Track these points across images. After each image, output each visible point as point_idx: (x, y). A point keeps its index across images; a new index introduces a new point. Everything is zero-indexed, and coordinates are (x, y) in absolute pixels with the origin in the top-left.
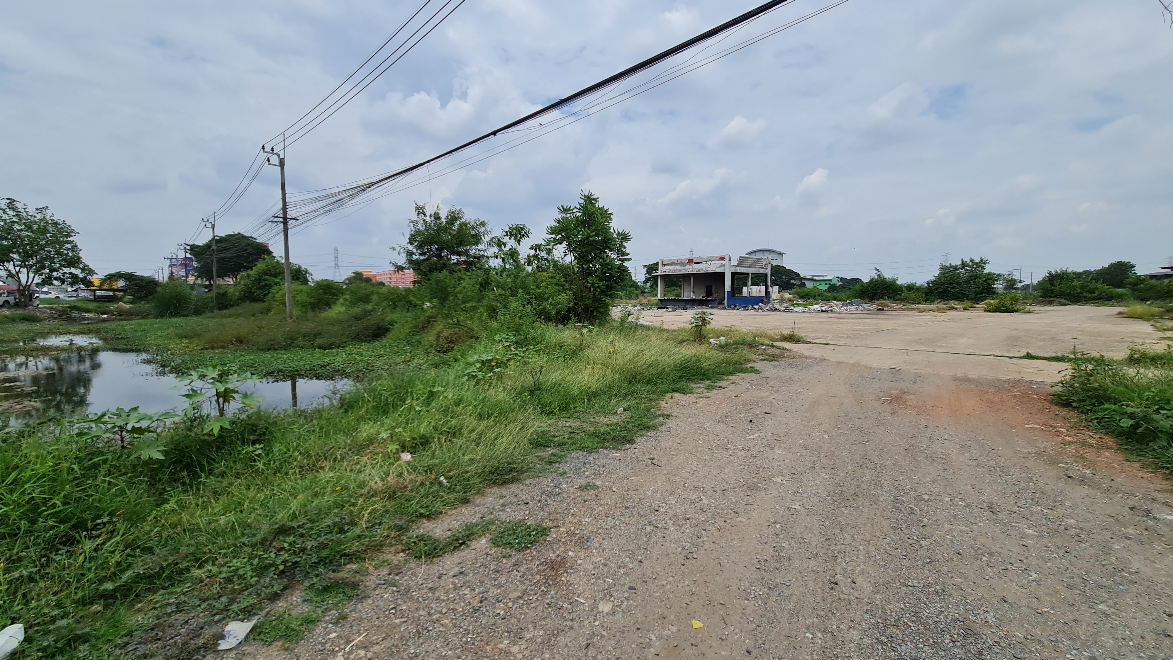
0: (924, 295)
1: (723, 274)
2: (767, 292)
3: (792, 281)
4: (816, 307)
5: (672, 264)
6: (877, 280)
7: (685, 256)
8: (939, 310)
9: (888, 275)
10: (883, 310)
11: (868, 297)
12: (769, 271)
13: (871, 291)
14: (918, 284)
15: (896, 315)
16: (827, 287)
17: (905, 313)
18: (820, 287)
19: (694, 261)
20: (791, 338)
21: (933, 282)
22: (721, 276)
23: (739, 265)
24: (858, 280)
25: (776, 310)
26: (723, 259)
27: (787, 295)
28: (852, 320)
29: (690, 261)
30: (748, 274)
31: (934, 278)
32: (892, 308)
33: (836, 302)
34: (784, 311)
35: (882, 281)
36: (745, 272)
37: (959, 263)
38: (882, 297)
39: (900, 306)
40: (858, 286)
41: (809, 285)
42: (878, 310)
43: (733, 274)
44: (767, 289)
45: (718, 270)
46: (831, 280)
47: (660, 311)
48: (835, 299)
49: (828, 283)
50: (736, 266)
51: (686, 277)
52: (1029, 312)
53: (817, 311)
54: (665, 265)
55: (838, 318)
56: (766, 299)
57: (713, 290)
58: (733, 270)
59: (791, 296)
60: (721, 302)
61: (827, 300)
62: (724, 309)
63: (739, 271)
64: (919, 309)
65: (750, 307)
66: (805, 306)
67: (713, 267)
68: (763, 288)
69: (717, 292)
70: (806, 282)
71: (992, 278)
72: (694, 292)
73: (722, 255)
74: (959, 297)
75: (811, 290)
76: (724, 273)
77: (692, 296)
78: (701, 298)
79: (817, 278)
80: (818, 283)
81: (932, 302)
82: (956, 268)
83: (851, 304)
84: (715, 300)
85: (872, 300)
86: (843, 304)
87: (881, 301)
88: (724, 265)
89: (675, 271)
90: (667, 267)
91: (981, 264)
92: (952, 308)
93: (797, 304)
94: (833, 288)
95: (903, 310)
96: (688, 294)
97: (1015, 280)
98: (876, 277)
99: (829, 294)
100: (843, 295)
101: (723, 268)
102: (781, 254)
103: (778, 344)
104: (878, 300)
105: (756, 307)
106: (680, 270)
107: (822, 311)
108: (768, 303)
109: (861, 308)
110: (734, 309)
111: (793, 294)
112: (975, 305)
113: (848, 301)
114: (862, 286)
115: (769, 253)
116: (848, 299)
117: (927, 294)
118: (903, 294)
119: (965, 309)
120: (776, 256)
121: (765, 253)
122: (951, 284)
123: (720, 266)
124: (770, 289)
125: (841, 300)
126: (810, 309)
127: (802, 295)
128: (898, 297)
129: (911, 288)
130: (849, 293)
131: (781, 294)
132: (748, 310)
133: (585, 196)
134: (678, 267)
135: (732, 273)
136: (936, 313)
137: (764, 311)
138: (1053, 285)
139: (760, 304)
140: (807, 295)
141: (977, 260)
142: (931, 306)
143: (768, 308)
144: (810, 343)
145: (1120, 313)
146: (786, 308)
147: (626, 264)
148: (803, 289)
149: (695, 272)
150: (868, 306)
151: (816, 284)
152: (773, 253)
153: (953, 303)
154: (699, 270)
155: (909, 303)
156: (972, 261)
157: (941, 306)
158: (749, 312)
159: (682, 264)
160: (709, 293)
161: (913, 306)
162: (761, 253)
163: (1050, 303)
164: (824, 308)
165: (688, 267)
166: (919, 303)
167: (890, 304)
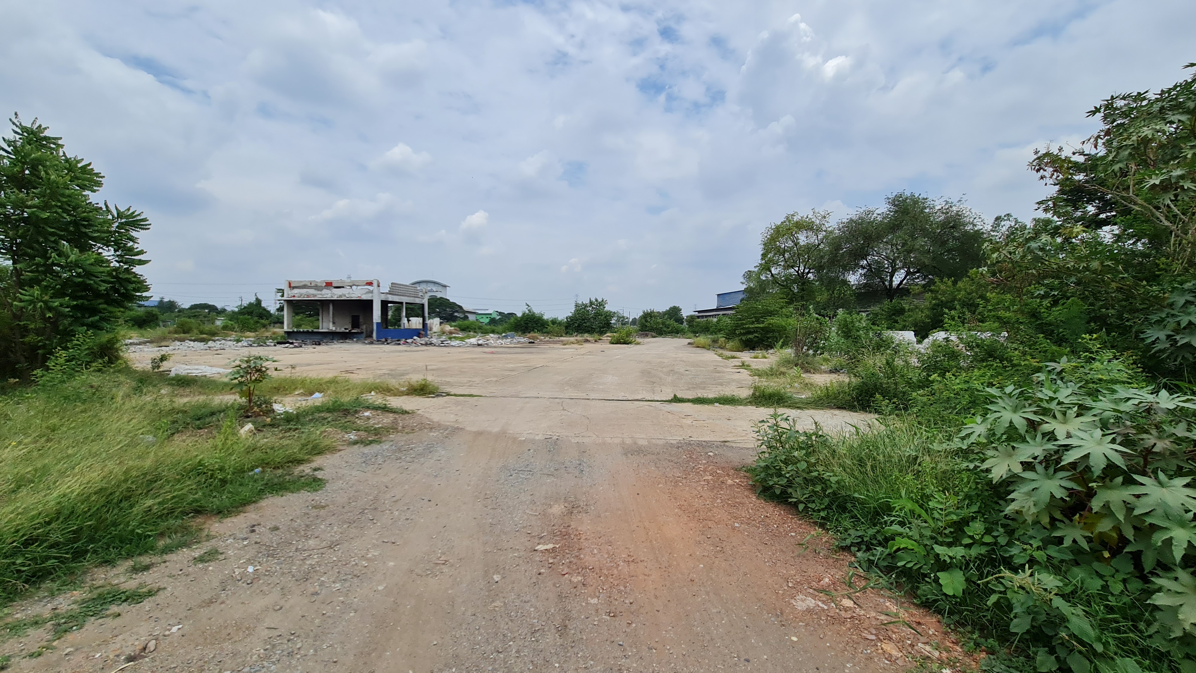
0: (564, 328)
1: (370, 303)
2: (424, 324)
3: (456, 314)
4: (473, 341)
5: (304, 287)
6: (528, 315)
7: (320, 278)
8: (578, 342)
9: (537, 311)
10: (533, 343)
11: (521, 331)
12: (425, 302)
13: (524, 325)
14: (560, 319)
15: (545, 348)
16: (487, 320)
17: (552, 345)
18: (482, 320)
19: (334, 285)
20: (422, 390)
21: (570, 317)
22: (369, 304)
23: (390, 293)
24: (511, 314)
25: (431, 344)
26: (370, 284)
27: (448, 328)
28: (505, 356)
29: (329, 285)
30: (402, 303)
31: (570, 315)
32: (541, 340)
33: (492, 335)
34: (439, 346)
35: (532, 315)
36: (398, 300)
37: (588, 302)
38: (533, 330)
39: (547, 339)
40: (512, 320)
41: (472, 318)
42: (530, 343)
43: (384, 304)
44: (424, 320)
45: (364, 297)
46: (491, 314)
47: (279, 347)
48: (493, 332)
49: (489, 316)
50: (387, 293)
51: (324, 304)
52: (638, 344)
53: (474, 346)
54: (294, 288)
55: (492, 353)
56: (423, 332)
57: (361, 320)
58: (383, 297)
59: (452, 328)
60: (370, 335)
61: (486, 332)
62: (372, 343)
63: (390, 300)
64: (562, 341)
65: (402, 342)
66: (462, 339)
67: (357, 293)
68: (420, 320)
69: (364, 324)
70: (469, 315)
71: (609, 315)
72: (334, 323)
73: (369, 279)
74: (590, 330)
75: (473, 323)
76: (372, 301)
77: (332, 328)
78: (343, 330)
79: (479, 312)
80: (481, 316)
81: (571, 335)
82: (586, 306)
83: (506, 337)
84: (362, 333)
85: (524, 333)
86: (499, 338)
87: (532, 334)
88: (372, 292)
89: (308, 296)
90: (296, 291)
91: (601, 304)
92: (587, 341)
93: (455, 337)
94: (493, 321)
95: (549, 342)
96: (327, 325)
97: (623, 317)
98: (527, 312)
99: (489, 327)
100: (500, 328)
101: (370, 295)
102: (445, 286)
103: (395, 402)
104: (529, 333)
105: (409, 341)
106: (315, 296)
107: (479, 345)
108: (426, 335)
109: (515, 341)
110: (383, 343)
111: (455, 326)
112: (601, 338)
113: (504, 334)
114: (516, 319)
115: (433, 284)
116: (504, 332)
117: (567, 327)
118: (549, 328)
119: (596, 341)
120: (440, 288)
121: (429, 284)
122: (583, 320)
123: (367, 293)
124: (428, 322)
125: (498, 333)
126: (467, 343)
127: (463, 327)
128: (545, 330)
129: (554, 322)
130: (505, 325)
131: (443, 326)
132: (399, 344)
133: (24, 129)
134: (312, 291)
135: (382, 301)
136: (576, 346)
137: (418, 346)
138: (646, 321)
139: (415, 338)
140: (468, 327)
141: (600, 300)
142: (572, 339)
143: (423, 342)
144: (448, 394)
145: (689, 344)
146: (442, 342)
147: (137, 269)
148: (466, 322)
149: (335, 298)
150: (522, 340)
151: (478, 317)
152: (437, 285)
153: (586, 336)
154: (341, 296)
155: (554, 336)
156: (596, 300)
157: (579, 338)
158: (400, 347)
159: (317, 287)
160: (355, 324)
161: (557, 339)
162: (425, 284)
163: (647, 335)
164: (480, 342)
165: (325, 291)
166: (561, 336)
167: (539, 337)
